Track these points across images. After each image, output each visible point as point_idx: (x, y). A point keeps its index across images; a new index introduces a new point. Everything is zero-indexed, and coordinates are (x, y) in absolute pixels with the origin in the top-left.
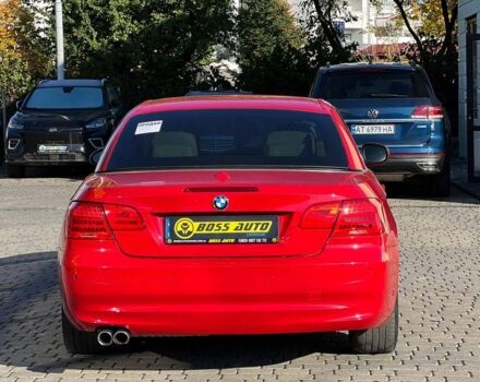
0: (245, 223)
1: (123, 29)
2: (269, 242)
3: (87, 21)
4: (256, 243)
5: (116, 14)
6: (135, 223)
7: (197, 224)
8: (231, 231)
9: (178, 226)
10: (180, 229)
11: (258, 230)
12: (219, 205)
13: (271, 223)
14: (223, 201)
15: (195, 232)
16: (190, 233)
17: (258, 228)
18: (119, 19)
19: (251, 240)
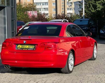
0: (30, 46)
1: (99, 8)
2: (33, 50)
3: (92, 6)
4: (31, 50)
5: (98, 4)
6: (11, 45)
7: (21, 46)
8: (27, 47)
9: (18, 46)
10: (18, 47)
11: (32, 48)
12: (24, 42)
13: (34, 46)
14: (25, 42)
15: (21, 47)
16: (20, 48)
17: (32, 47)
18: (98, 5)
19: (30, 49)
